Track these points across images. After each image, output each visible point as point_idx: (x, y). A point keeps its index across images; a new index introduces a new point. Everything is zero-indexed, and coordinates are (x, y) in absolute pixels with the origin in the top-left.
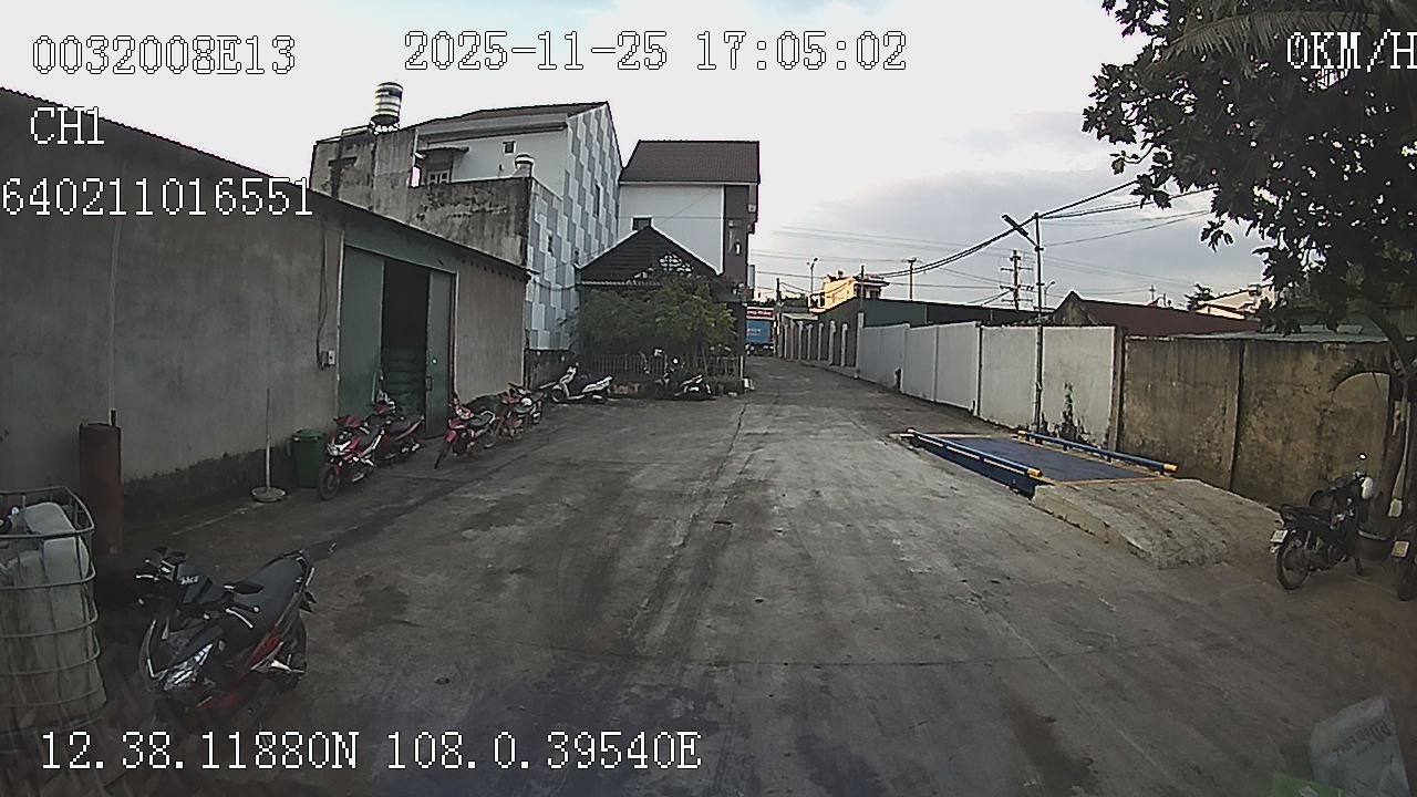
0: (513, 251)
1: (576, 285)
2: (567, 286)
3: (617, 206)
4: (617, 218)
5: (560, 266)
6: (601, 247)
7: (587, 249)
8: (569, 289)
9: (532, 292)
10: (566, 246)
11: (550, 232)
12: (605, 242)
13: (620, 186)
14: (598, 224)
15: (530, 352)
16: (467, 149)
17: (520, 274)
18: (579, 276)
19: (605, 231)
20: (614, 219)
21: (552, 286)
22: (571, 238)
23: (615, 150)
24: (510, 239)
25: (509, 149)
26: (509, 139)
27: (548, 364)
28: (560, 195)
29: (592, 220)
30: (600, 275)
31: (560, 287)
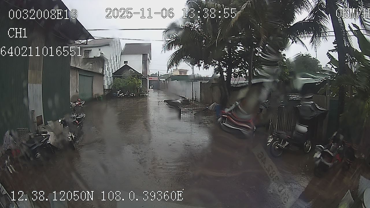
0: (101, 71)
1: (112, 76)
2: (111, 76)
3: (121, 59)
4: (121, 61)
5: (110, 73)
6: (117, 68)
7: (115, 69)
8: (111, 77)
9: (105, 78)
10: (111, 69)
11: (108, 67)
12: (118, 67)
13: (121, 54)
14: (117, 63)
15: (104, 89)
16: (91, 50)
17: (102, 75)
18: (113, 74)
19: (118, 64)
20: (120, 62)
21: (108, 77)
22: (111, 67)
23: (120, 47)
24: (101, 69)
25: (100, 50)
26: (100, 48)
27: (108, 91)
28: (109, 59)
29: (115, 62)
30: (118, 74)
31: (109, 77)
